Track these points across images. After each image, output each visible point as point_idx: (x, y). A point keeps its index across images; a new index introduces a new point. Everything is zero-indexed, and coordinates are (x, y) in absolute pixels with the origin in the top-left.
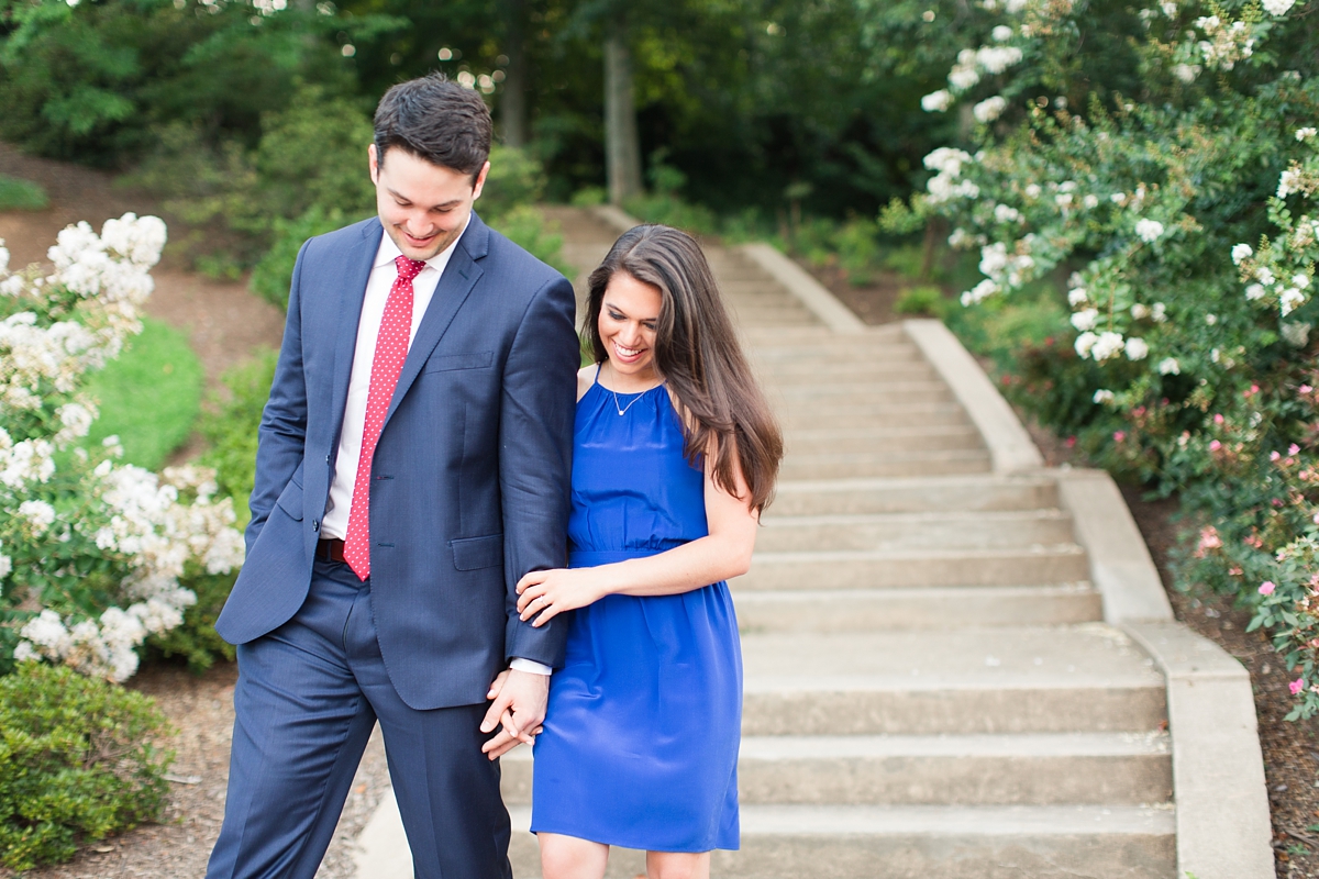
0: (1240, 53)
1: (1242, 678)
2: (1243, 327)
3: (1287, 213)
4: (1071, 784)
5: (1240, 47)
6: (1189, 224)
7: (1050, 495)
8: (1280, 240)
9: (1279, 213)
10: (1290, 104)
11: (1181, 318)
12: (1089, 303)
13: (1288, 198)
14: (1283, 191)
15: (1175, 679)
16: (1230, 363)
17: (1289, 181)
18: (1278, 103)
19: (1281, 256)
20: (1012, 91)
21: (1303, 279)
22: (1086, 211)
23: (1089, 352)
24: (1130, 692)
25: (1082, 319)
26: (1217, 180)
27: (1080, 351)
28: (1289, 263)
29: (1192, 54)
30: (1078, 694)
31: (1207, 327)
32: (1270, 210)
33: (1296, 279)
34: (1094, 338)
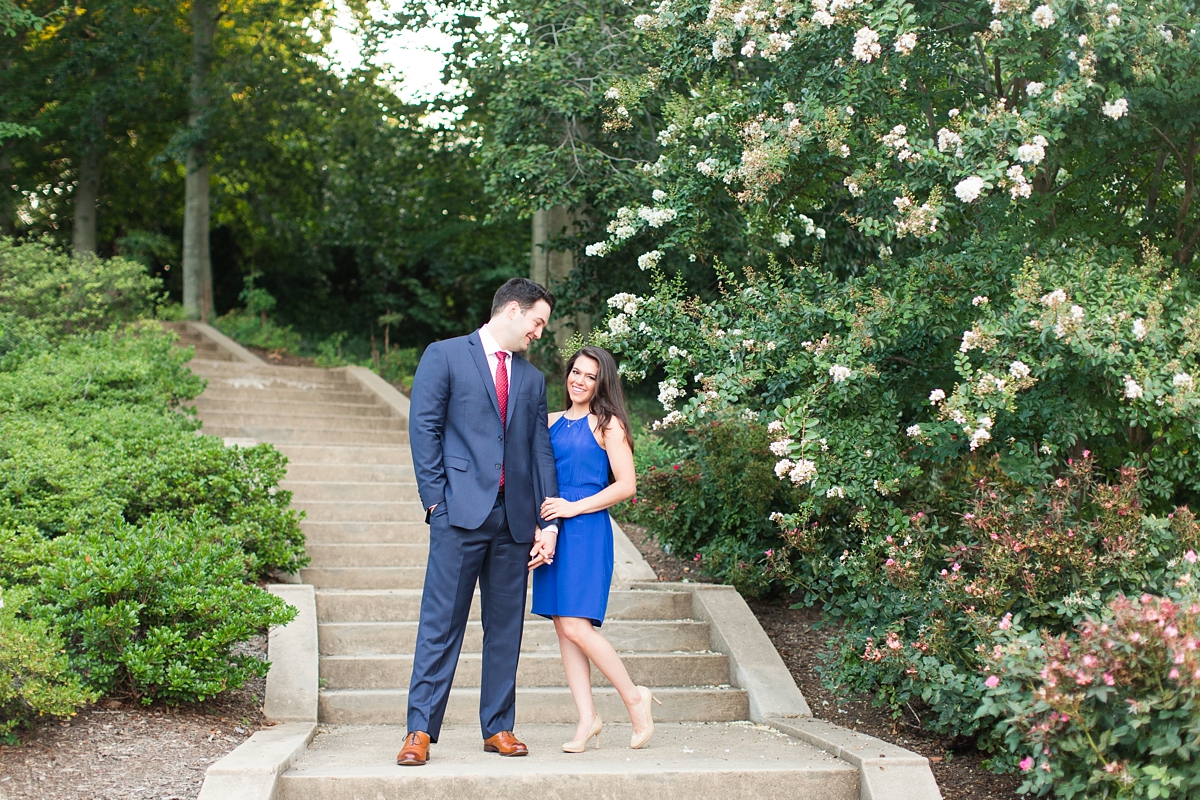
0: (926, 231)
1: (924, 764)
3: (968, 365)
5: (928, 224)
6: (868, 370)
7: (684, 605)
8: (961, 389)
9: (963, 366)
11: (839, 451)
12: (784, 432)
13: (969, 352)
14: (965, 346)
15: (867, 764)
16: (885, 492)
17: (969, 340)
19: (967, 401)
20: (666, 245)
21: (987, 421)
22: (763, 354)
23: (787, 475)
24: (828, 775)
25: (778, 447)
26: (886, 335)
27: (778, 474)
28: (974, 406)
29: (872, 227)
30: (784, 777)
31: (863, 460)
32: (956, 362)
33: (980, 420)
34: (790, 464)
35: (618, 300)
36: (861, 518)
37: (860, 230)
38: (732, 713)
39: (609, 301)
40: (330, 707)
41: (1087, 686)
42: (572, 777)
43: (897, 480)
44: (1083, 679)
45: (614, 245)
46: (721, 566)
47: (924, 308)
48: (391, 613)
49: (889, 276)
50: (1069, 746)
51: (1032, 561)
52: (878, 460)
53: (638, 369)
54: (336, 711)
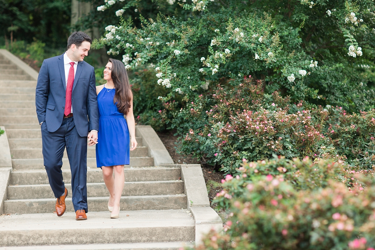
0: (202, 9)
1: (199, 166)
2: (196, 80)
3: (213, 50)
4: (159, 190)
5: (202, 7)
6: (186, 51)
8: (211, 56)
9: (211, 50)
10: (210, 21)
11: (180, 77)
12: (160, 71)
13: (213, 46)
14: (212, 44)
15: (183, 166)
16: (193, 89)
17: (213, 42)
18: (207, 20)
19: (212, 61)
20: (126, 7)
21: (217, 66)
22: (156, 46)
23: (161, 83)
24: (172, 170)
25: (158, 75)
26: (192, 40)
27: (158, 83)
28: (214, 62)
29: (187, 7)
30: (159, 171)
31: (187, 80)
32: (209, 49)
33: (215, 66)
34: (162, 80)
35: (108, 28)
36: (186, 98)
37: (184, 8)
38: (149, 165)
39: (106, 28)
40: (15, 164)
41: (230, 133)
42: (97, 171)
43: (197, 86)
44: (229, 131)
45: (107, 7)
46: (147, 120)
47: (205, 31)
48: (32, 136)
49: (195, 21)
50: (225, 148)
51: (232, 108)
52: (192, 80)
53: (116, 51)
54: (17, 165)
